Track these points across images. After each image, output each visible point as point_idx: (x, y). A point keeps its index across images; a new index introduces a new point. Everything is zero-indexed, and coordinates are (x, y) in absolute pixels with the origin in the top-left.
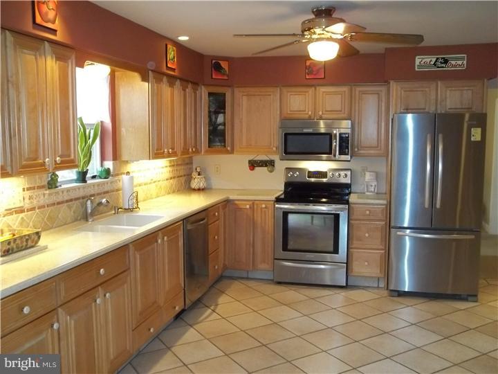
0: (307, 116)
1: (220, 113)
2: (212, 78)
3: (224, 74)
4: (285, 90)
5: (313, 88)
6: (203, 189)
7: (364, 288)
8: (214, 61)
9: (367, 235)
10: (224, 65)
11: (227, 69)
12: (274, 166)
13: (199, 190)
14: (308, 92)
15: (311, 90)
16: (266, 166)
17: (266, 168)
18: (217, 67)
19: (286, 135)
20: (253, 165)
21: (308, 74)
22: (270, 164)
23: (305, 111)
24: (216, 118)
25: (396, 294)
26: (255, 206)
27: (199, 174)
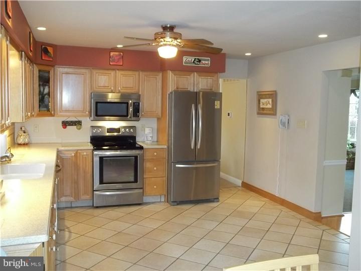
0: (110, 90)
1: (46, 85)
2: (42, 59)
3: (50, 57)
4: (95, 72)
5: (114, 72)
6: (27, 144)
7: (153, 203)
8: (43, 47)
9: (155, 168)
10: (50, 49)
11: (52, 53)
12: (81, 125)
13: (24, 144)
14: (111, 74)
15: (113, 73)
16: (75, 125)
17: (75, 127)
18: (46, 51)
19: (97, 103)
20: (65, 124)
21: (112, 62)
22: (78, 123)
23: (109, 87)
24: (44, 90)
25: (176, 204)
26: (78, 154)
27: (24, 132)
